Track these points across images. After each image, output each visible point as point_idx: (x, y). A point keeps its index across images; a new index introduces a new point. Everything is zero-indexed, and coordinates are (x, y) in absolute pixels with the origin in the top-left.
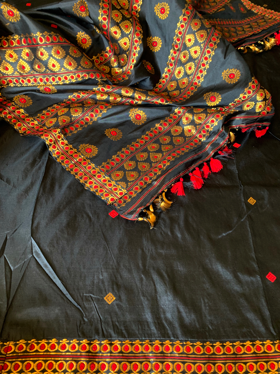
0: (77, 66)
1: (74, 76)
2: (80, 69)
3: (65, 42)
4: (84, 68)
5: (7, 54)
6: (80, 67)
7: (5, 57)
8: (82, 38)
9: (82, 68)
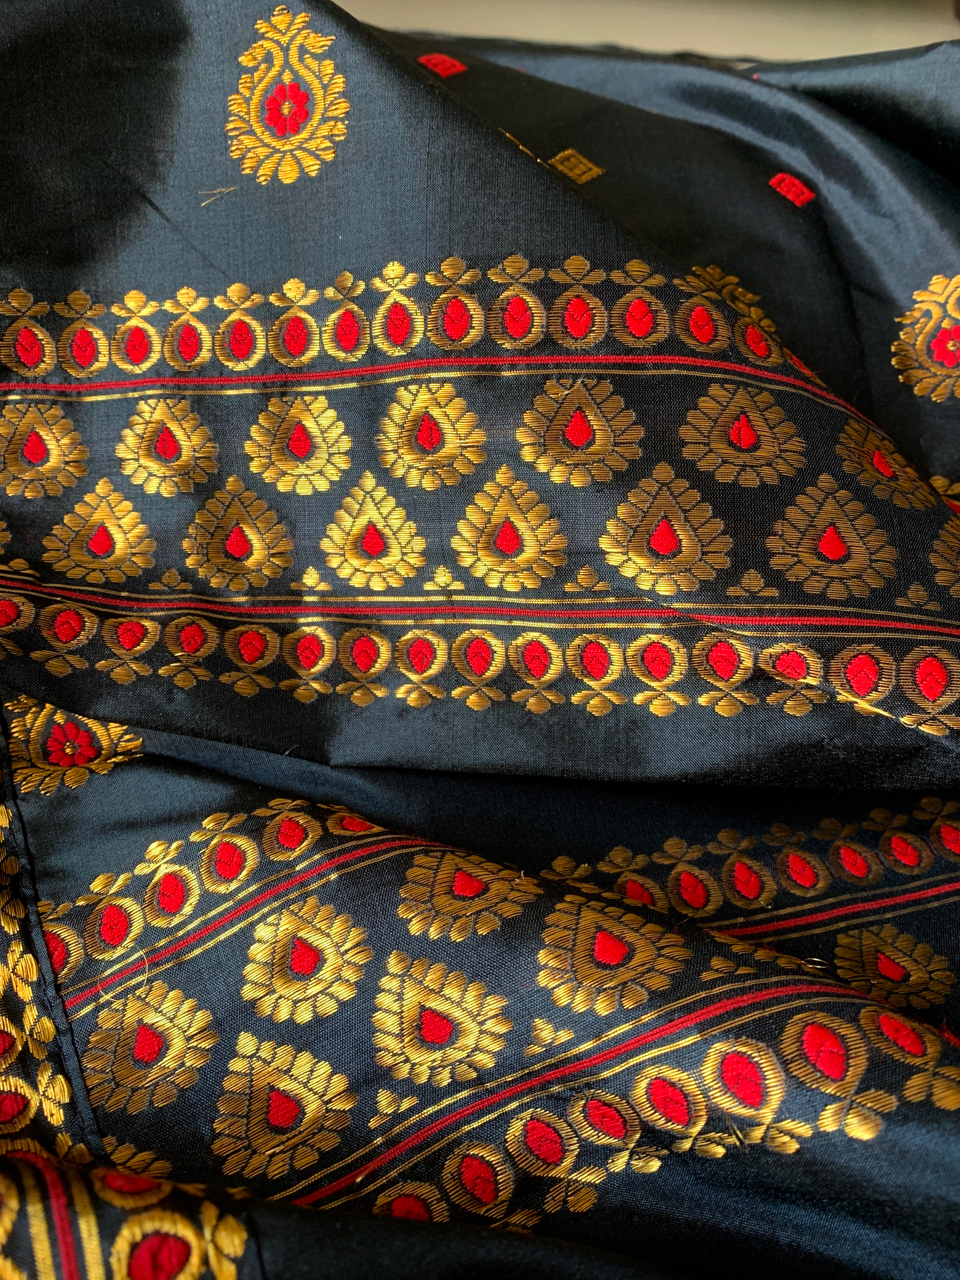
0: (726, 562)
1: (680, 656)
2: (753, 597)
3: (785, 369)
4: (793, 592)
5: (139, 429)
6: (753, 580)
7: (121, 451)
8: (946, 324)
9: (774, 592)
